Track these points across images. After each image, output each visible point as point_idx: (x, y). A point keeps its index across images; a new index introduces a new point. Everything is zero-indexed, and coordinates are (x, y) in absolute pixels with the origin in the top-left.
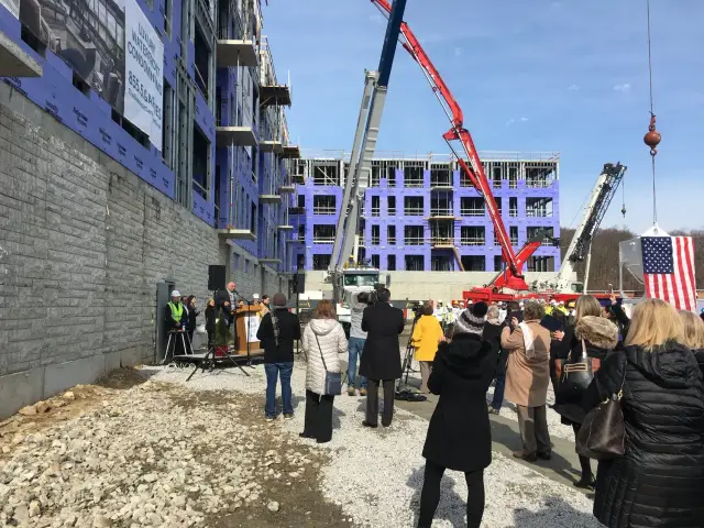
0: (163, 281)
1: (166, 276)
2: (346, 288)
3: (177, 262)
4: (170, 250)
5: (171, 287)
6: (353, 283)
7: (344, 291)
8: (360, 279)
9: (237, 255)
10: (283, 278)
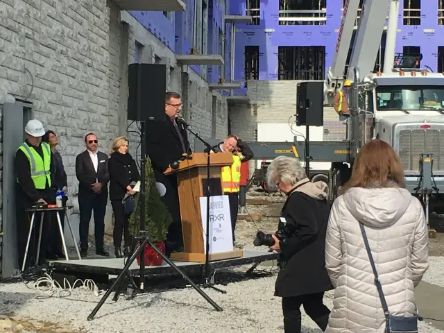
0: (12, 99)
1: (15, 87)
2: (379, 115)
3: (36, 57)
4: (24, 30)
5: (27, 113)
6: (395, 104)
7: (373, 123)
8: (407, 95)
9: (139, 46)
10: (219, 97)
